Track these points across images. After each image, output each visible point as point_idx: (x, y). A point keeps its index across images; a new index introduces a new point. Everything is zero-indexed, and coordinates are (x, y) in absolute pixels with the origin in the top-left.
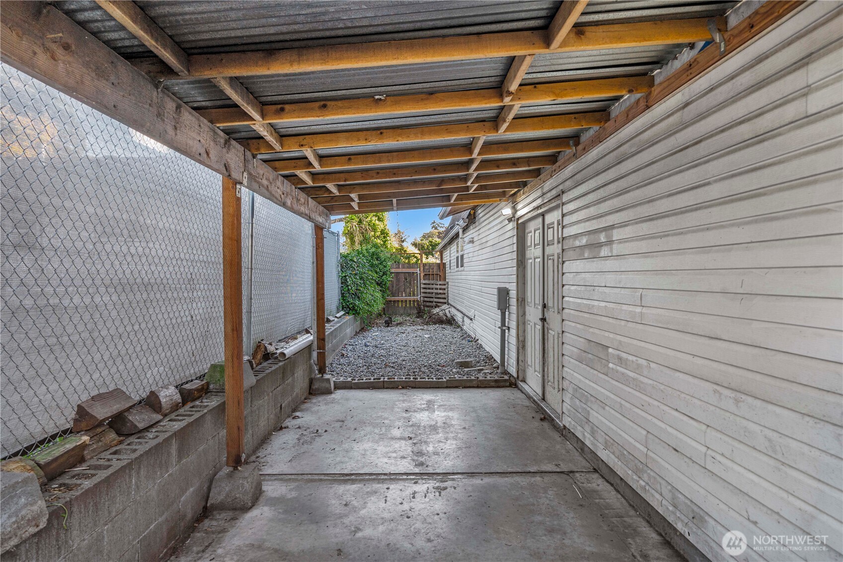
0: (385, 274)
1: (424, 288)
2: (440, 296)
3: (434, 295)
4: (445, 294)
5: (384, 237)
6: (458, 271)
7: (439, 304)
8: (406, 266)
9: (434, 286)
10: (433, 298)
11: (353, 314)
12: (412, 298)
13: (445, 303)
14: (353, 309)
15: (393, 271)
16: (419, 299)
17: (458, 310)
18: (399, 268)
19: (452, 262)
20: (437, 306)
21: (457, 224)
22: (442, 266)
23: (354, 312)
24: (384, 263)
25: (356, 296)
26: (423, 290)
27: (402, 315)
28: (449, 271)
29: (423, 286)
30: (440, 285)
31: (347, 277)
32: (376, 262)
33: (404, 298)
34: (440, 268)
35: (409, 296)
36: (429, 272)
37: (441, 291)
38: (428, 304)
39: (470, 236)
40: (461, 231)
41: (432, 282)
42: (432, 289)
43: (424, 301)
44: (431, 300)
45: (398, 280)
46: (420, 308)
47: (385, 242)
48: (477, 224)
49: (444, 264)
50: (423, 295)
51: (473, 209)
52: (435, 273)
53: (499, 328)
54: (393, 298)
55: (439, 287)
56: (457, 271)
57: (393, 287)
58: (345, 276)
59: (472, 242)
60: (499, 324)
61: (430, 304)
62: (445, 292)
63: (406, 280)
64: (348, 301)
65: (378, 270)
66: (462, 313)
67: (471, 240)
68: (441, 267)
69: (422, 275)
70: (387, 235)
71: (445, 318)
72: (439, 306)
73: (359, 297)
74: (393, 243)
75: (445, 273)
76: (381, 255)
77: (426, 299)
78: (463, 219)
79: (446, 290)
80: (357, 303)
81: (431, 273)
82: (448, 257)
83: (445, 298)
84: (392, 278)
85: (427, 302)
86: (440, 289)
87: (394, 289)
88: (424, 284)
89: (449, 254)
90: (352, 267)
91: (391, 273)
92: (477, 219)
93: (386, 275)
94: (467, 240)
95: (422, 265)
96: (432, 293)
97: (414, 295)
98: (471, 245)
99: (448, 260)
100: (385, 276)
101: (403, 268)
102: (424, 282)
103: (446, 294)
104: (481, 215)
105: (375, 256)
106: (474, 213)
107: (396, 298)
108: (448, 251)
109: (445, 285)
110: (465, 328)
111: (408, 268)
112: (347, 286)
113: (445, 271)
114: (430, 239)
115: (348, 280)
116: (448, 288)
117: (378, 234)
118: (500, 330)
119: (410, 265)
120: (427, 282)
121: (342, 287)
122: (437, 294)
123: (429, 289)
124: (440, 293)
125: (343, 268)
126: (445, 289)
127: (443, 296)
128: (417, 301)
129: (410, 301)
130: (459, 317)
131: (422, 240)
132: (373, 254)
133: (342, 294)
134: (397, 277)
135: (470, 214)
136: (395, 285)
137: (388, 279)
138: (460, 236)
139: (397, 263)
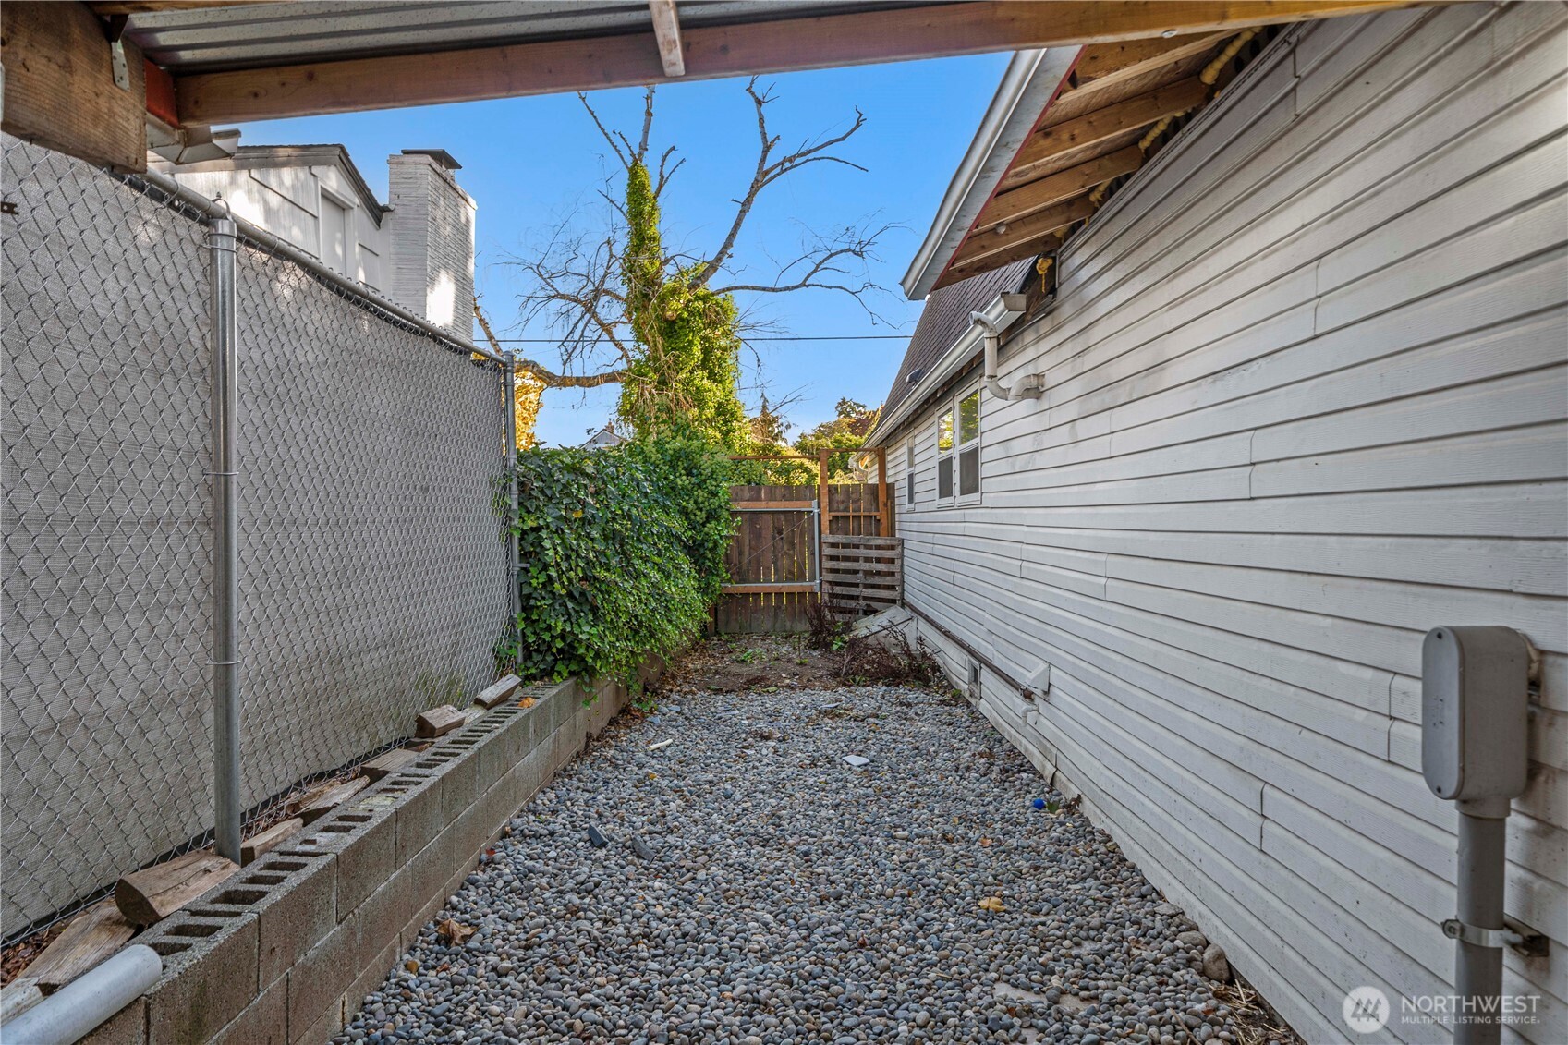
0: (712, 516)
1: (832, 558)
2: (877, 580)
3: (859, 578)
4: (893, 574)
5: (725, 422)
6: (951, 508)
7: (875, 605)
8: (778, 493)
9: (862, 552)
10: (857, 585)
11: (572, 674)
12: (796, 586)
13: (893, 601)
14: (569, 654)
15: (736, 507)
16: (817, 589)
17: (947, 634)
18: (758, 498)
19: (917, 479)
20: (870, 612)
21: (978, 322)
22: (883, 495)
23: (574, 667)
24: (710, 485)
25: (584, 602)
26: (827, 564)
27: (767, 634)
28: (908, 506)
29: (827, 551)
30: (878, 547)
31: (544, 534)
32: (683, 481)
33: (774, 586)
34: (876, 498)
35: (788, 580)
36: (846, 509)
37: (882, 567)
38: (843, 603)
39: (1031, 370)
40: (990, 348)
41: (855, 539)
42: (856, 559)
43: (832, 596)
44: (854, 591)
45: (757, 535)
46: (821, 618)
47: (726, 434)
48: (1066, 310)
49: (890, 489)
50: (830, 577)
51: (1046, 255)
52: (862, 513)
53: (1448, 927)
54: (741, 588)
55: (874, 553)
56: (940, 509)
57: (741, 553)
58: (537, 529)
59: (1034, 391)
60: (1451, 905)
61: (852, 604)
62: (895, 568)
63: (780, 532)
64: (549, 628)
65: (691, 506)
66: (970, 651)
67: (1034, 382)
68: (882, 497)
69: (826, 518)
70: (732, 415)
71: (904, 661)
72: (874, 611)
73: (594, 610)
74: (748, 437)
75: (893, 513)
76: (705, 461)
77: (838, 590)
78: (1005, 294)
79: (898, 562)
80: (586, 631)
81: (851, 513)
82: (905, 465)
83: (892, 588)
84: (739, 529)
85: (844, 597)
86: (878, 560)
87: (745, 560)
88: (833, 545)
89: (905, 457)
90: (569, 495)
91: (734, 514)
92: (1063, 291)
93: (718, 520)
94: (1013, 382)
95: (825, 491)
96: (856, 572)
97: (802, 577)
98: (1028, 405)
99: (905, 475)
100: (713, 524)
101: (771, 497)
102: (831, 539)
103: (898, 576)
104: (1084, 274)
105: (684, 461)
106: (1052, 271)
107: (751, 587)
108: (904, 449)
109: (892, 548)
110: (984, 707)
111: (784, 498)
112: (546, 567)
113: (893, 508)
114: (837, 435)
115: (547, 544)
116: (902, 557)
117: (710, 412)
118: (1453, 943)
119: (789, 492)
120: (839, 538)
121: (526, 570)
122: (868, 573)
123: (847, 559)
124: (879, 573)
125: (530, 497)
126: (892, 561)
127: (888, 581)
128: (813, 594)
129: (791, 595)
130: (955, 663)
131: (817, 438)
132: (677, 455)
133: (525, 599)
134: (753, 523)
135: (1032, 275)
136: (746, 549)
137: (722, 532)
138: (988, 370)
139: (755, 485)
